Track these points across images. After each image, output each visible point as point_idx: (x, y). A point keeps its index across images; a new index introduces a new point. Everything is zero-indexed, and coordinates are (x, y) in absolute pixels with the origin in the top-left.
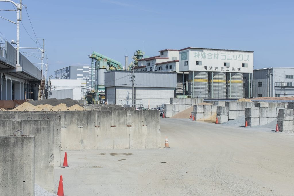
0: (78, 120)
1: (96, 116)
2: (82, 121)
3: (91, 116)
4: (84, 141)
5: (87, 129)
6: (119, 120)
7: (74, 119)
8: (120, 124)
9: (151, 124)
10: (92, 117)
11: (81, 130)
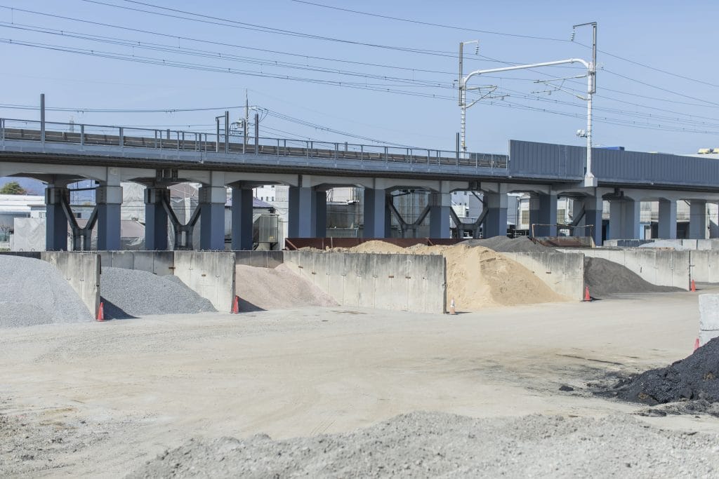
0: (357, 265)
1: (375, 260)
2: (361, 268)
3: (369, 261)
4: (362, 295)
5: (365, 278)
6: (397, 269)
7: (353, 264)
8: (398, 274)
9: (432, 276)
10: (371, 263)
11: (359, 279)
